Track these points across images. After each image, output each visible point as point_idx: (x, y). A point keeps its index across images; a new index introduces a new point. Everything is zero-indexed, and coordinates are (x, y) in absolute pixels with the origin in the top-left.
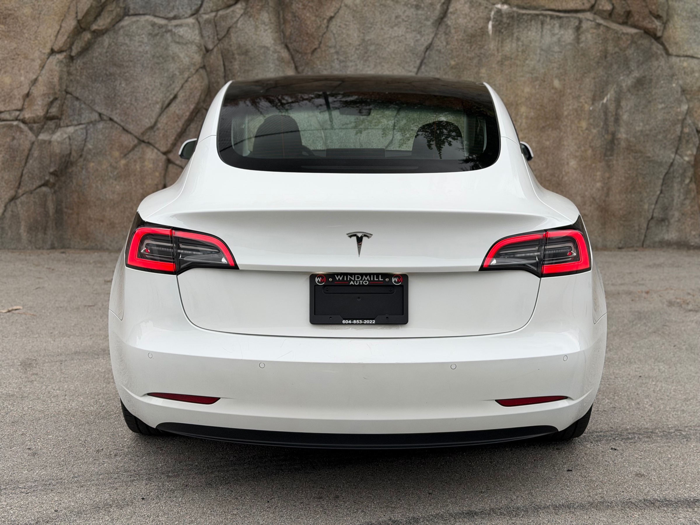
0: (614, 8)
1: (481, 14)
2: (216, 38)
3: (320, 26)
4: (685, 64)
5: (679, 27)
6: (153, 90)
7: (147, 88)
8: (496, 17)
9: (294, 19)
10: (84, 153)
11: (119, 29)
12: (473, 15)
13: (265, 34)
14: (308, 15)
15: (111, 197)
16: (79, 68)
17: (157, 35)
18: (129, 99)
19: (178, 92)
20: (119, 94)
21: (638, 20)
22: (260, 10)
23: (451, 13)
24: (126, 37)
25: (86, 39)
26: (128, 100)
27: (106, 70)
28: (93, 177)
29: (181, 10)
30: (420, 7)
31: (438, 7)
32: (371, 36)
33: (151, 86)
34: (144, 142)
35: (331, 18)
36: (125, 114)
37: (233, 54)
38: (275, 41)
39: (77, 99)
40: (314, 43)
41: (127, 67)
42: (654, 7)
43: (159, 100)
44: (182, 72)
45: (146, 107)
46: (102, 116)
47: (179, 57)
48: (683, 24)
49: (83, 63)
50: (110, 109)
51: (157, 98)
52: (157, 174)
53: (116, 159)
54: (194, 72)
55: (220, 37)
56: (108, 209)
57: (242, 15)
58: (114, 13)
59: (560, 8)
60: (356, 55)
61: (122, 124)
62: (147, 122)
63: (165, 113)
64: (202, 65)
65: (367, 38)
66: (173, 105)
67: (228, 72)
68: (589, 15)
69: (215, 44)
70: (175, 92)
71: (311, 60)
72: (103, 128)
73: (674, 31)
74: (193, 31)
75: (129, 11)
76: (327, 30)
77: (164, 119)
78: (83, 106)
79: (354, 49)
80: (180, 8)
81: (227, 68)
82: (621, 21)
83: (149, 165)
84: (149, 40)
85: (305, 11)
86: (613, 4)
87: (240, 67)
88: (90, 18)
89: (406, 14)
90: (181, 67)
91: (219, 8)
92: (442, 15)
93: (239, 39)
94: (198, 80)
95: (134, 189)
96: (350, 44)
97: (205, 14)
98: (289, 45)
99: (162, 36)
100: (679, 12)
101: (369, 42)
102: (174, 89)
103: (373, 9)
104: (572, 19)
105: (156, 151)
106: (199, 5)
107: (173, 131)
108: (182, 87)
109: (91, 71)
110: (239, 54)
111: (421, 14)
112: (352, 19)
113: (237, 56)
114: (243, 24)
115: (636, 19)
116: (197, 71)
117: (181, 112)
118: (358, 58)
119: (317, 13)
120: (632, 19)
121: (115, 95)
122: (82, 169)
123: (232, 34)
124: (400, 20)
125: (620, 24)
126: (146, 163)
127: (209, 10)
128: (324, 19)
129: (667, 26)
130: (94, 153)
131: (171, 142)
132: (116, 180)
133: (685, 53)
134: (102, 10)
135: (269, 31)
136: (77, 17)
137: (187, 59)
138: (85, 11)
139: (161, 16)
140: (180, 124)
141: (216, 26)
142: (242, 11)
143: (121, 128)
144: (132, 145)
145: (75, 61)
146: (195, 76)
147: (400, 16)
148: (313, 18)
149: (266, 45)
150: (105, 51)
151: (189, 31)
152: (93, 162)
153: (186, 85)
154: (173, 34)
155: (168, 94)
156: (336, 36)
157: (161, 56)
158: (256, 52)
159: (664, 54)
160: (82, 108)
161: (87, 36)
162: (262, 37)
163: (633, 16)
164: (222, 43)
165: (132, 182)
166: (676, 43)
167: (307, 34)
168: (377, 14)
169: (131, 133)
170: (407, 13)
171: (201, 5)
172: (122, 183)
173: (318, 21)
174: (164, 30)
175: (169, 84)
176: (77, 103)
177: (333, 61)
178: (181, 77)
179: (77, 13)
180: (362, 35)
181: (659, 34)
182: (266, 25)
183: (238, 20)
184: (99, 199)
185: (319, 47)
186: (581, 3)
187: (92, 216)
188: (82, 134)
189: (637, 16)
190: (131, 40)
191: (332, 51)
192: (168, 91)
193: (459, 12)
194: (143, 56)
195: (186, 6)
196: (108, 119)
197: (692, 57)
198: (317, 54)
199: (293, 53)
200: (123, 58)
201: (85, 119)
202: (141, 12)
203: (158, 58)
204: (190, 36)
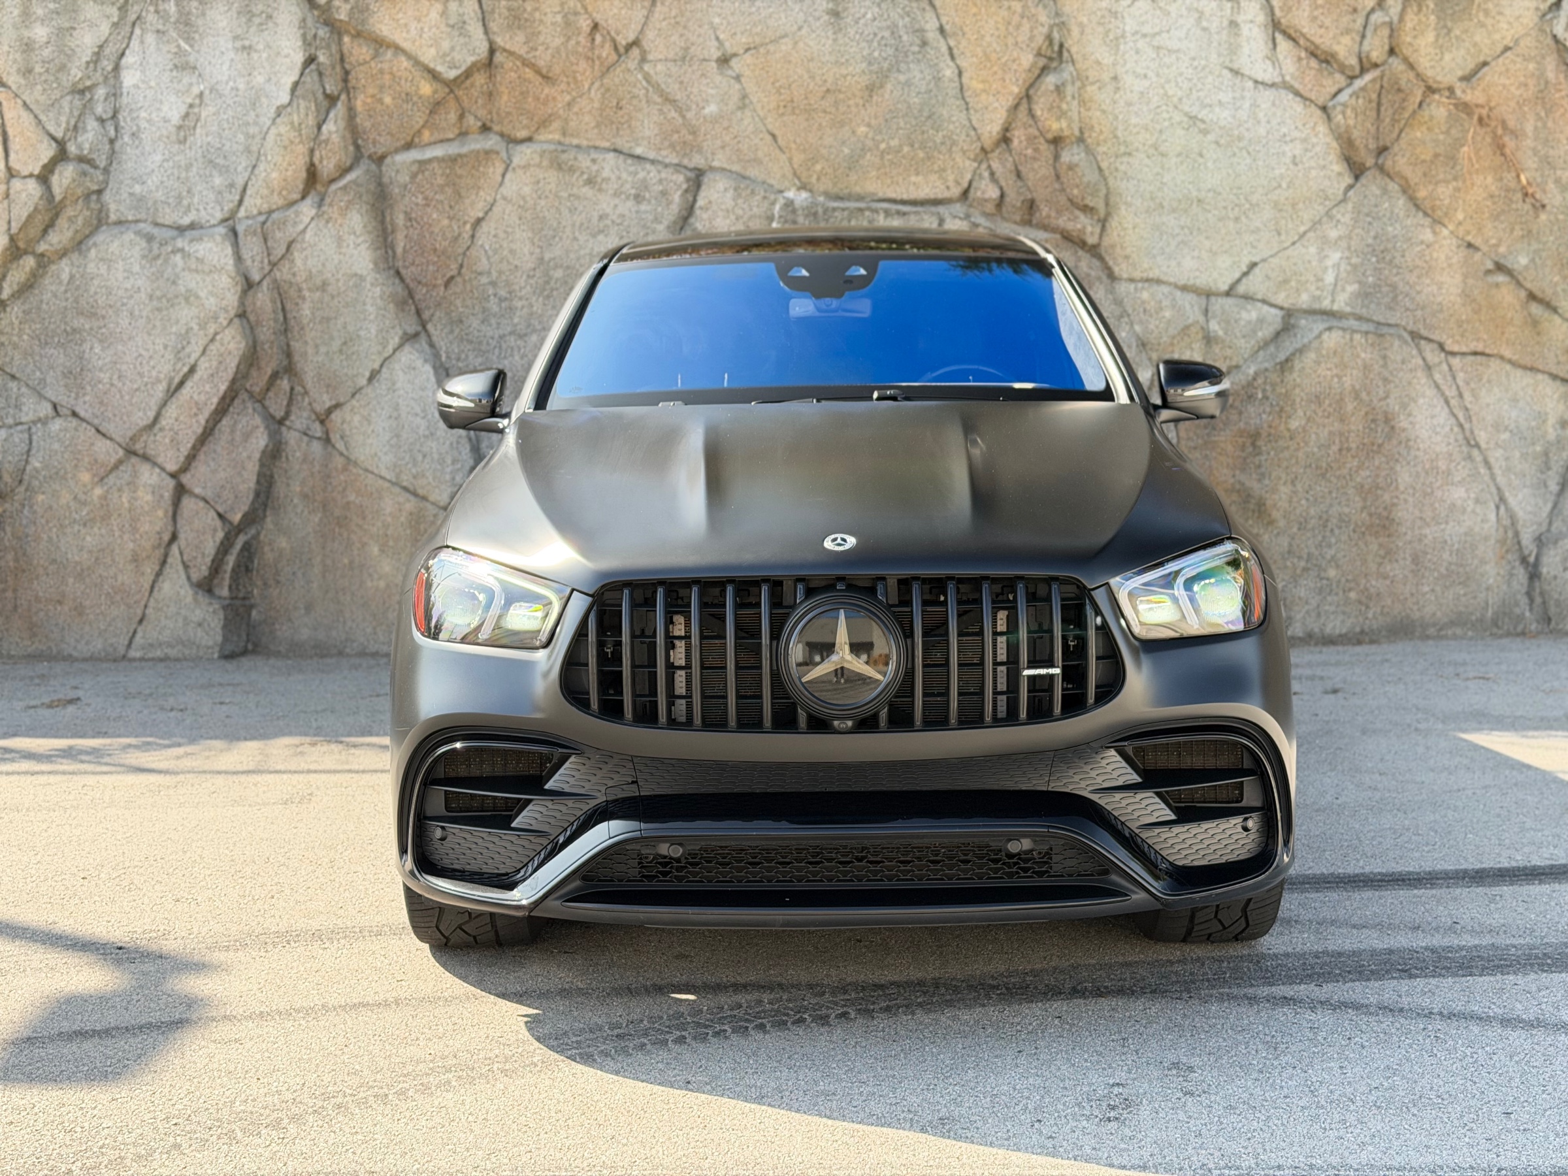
0: (1002, 196)
1: (755, 209)
2: (266, 261)
3: (459, 235)
4: (1145, 295)
5: (1130, 226)
6: (151, 357)
7: (140, 355)
8: (784, 214)
9: (409, 224)
10: (26, 477)
11: (89, 249)
12: (740, 212)
13: (356, 252)
14: (435, 216)
15: (77, 558)
16: (16, 322)
17: (158, 256)
18: (108, 375)
19: (196, 361)
20: (90, 366)
21: (1049, 217)
22: (347, 208)
23: (701, 208)
24: (100, 265)
25: (27, 269)
26: (105, 377)
27: (66, 323)
28: (43, 521)
29: (203, 213)
30: (644, 198)
31: (677, 197)
32: (557, 251)
33: (147, 350)
34: (135, 454)
35: (479, 221)
36: (101, 403)
37: (300, 290)
38: (376, 264)
39: (13, 377)
40: (448, 266)
41: (104, 317)
42: (1076, 191)
43: (162, 376)
44: (203, 326)
45: (137, 390)
46: (59, 408)
47: (197, 297)
48: (1137, 220)
49: (24, 312)
50: (73, 395)
51: (159, 372)
52: (160, 513)
53: (85, 486)
54: (225, 323)
55: (274, 258)
56: (71, 580)
57: (312, 219)
58: (80, 221)
59: (905, 197)
60: (528, 287)
61: (96, 422)
62: (142, 418)
63: (174, 399)
64: (240, 311)
65: (547, 256)
66: (189, 384)
67: (292, 323)
68: (958, 208)
69: (266, 271)
70: (192, 361)
71: (444, 298)
72: (60, 430)
73: (1122, 234)
74: (222, 250)
75: (108, 217)
76: (472, 242)
77: (171, 411)
78: (24, 390)
79: (524, 277)
80: (201, 208)
81: (289, 316)
82: (1018, 218)
83: (145, 497)
84: (142, 267)
85: (429, 210)
86: (1001, 188)
87: (313, 313)
88: (34, 232)
89: (618, 212)
90: (202, 315)
91: (274, 207)
92: (685, 213)
93: (309, 262)
94: (233, 338)
95: (119, 541)
96: (516, 267)
97: (247, 218)
98: (403, 272)
99: (166, 261)
100: (1129, 199)
101: (552, 264)
102: (189, 357)
103: (556, 204)
104: (926, 217)
105: (157, 470)
106: (236, 203)
107: (189, 432)
108: (204, 352)
109: (38, 326)
110: (310, 290)
111: (646, 212)
112: (518, 222)
113: (307, 294)
114: (316, 234)
115: (1044, 214)
116: (231, 321)
117: (203, 397)
118: (534, 292)
119: (452, 213)
120: (1038, 215)
121: (82, 370)
122: (23, 506)
123: (296, 254)
124: (608, 222)
125: (1015, 223)
126: (140, 493)
127: (255, 212)
128: (465, 223)
129: (1107, 225)
130: (45, 477)
131: (186, 453)
132: (85, 525)
133: (1145, 275)
134: (57, 215)
135: (364, 247)
136: (9, 229)
137: (212, 300)
138: (24, 219)
139: (167, 223)
140: (202, 420)
141: (266, 240)
142: (313, 212)
143: (93, 430)
144: (113, 461)
145: (8, 309)
146: (227, 331)
147: (607, 215)
148: (446, 222)
149: (359, 272)
150: (63, 288)
151: (215, 249)
152: (43, 493)
153: (212, 347)
154: (186, 255)
155: (179, 365)
156: (490, 253)
157: (164, 296)
158: (340, 284)
159: (1104, 278)
160: (22, 395)
161: (29, 262)
162: (351, 256)
163: (1038, 209)
164: (279, 270)
165: (115, 528)
166: (1127, 257)
167: (435, 250)
168: (565, 212)
169: (111, 439)
170: (620, 210)
171: (241, 202)
172: (96, 529)
173: (455, 228)
174: (170, 249)
175: (180, 346)
176: (13, 385)
177: (487, 299)
178: (202, 332)
179: (9, 222)
180: (538, 251)
181: (1091, 240)
182: (358, 237)
183: (306, 227)
184: (54, 561)
185: (459, 273)
186: (943, 187)
187: (41, 594)
188: (21, 441)
189: (1047, 209)
190: (109, 268)
191: (484, 280)
192: (179, 359)
193: (714, 207)
194: (132, 297)
195: (212, 205)
196: (69, 413)
197: (1159, 282)
198: (456, 287)
199: (412, 285)
200: (96, 301)
201: (27, 414)
202: (130, 218)
203: (159, 299)
204: (216, 258)
